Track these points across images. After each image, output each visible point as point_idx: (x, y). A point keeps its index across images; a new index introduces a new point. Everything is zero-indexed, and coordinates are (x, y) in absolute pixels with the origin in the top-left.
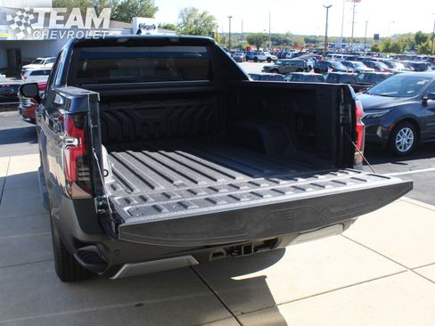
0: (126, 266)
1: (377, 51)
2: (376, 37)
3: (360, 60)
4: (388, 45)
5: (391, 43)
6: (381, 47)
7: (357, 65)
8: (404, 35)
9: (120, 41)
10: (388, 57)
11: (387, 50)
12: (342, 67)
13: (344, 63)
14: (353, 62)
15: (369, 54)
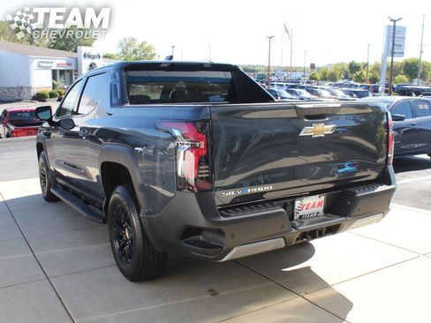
0: (235, 249)
1: (315, 79)
2: (313, 66)
3: (303, 88)
4: (325, 74)
5: (328, 72)
6: (318, 76)
7: (300, 93)
8: (337, 64)
9: (162, 65)
10: (326, 85)
11: (324, 79)
12: (286, 95)
13: (288, 91)
14: (297, 90)
15: (308, 83)
